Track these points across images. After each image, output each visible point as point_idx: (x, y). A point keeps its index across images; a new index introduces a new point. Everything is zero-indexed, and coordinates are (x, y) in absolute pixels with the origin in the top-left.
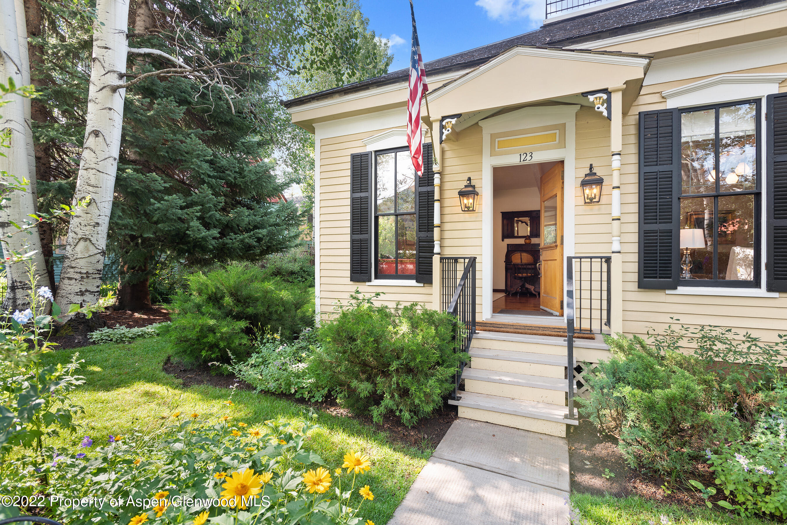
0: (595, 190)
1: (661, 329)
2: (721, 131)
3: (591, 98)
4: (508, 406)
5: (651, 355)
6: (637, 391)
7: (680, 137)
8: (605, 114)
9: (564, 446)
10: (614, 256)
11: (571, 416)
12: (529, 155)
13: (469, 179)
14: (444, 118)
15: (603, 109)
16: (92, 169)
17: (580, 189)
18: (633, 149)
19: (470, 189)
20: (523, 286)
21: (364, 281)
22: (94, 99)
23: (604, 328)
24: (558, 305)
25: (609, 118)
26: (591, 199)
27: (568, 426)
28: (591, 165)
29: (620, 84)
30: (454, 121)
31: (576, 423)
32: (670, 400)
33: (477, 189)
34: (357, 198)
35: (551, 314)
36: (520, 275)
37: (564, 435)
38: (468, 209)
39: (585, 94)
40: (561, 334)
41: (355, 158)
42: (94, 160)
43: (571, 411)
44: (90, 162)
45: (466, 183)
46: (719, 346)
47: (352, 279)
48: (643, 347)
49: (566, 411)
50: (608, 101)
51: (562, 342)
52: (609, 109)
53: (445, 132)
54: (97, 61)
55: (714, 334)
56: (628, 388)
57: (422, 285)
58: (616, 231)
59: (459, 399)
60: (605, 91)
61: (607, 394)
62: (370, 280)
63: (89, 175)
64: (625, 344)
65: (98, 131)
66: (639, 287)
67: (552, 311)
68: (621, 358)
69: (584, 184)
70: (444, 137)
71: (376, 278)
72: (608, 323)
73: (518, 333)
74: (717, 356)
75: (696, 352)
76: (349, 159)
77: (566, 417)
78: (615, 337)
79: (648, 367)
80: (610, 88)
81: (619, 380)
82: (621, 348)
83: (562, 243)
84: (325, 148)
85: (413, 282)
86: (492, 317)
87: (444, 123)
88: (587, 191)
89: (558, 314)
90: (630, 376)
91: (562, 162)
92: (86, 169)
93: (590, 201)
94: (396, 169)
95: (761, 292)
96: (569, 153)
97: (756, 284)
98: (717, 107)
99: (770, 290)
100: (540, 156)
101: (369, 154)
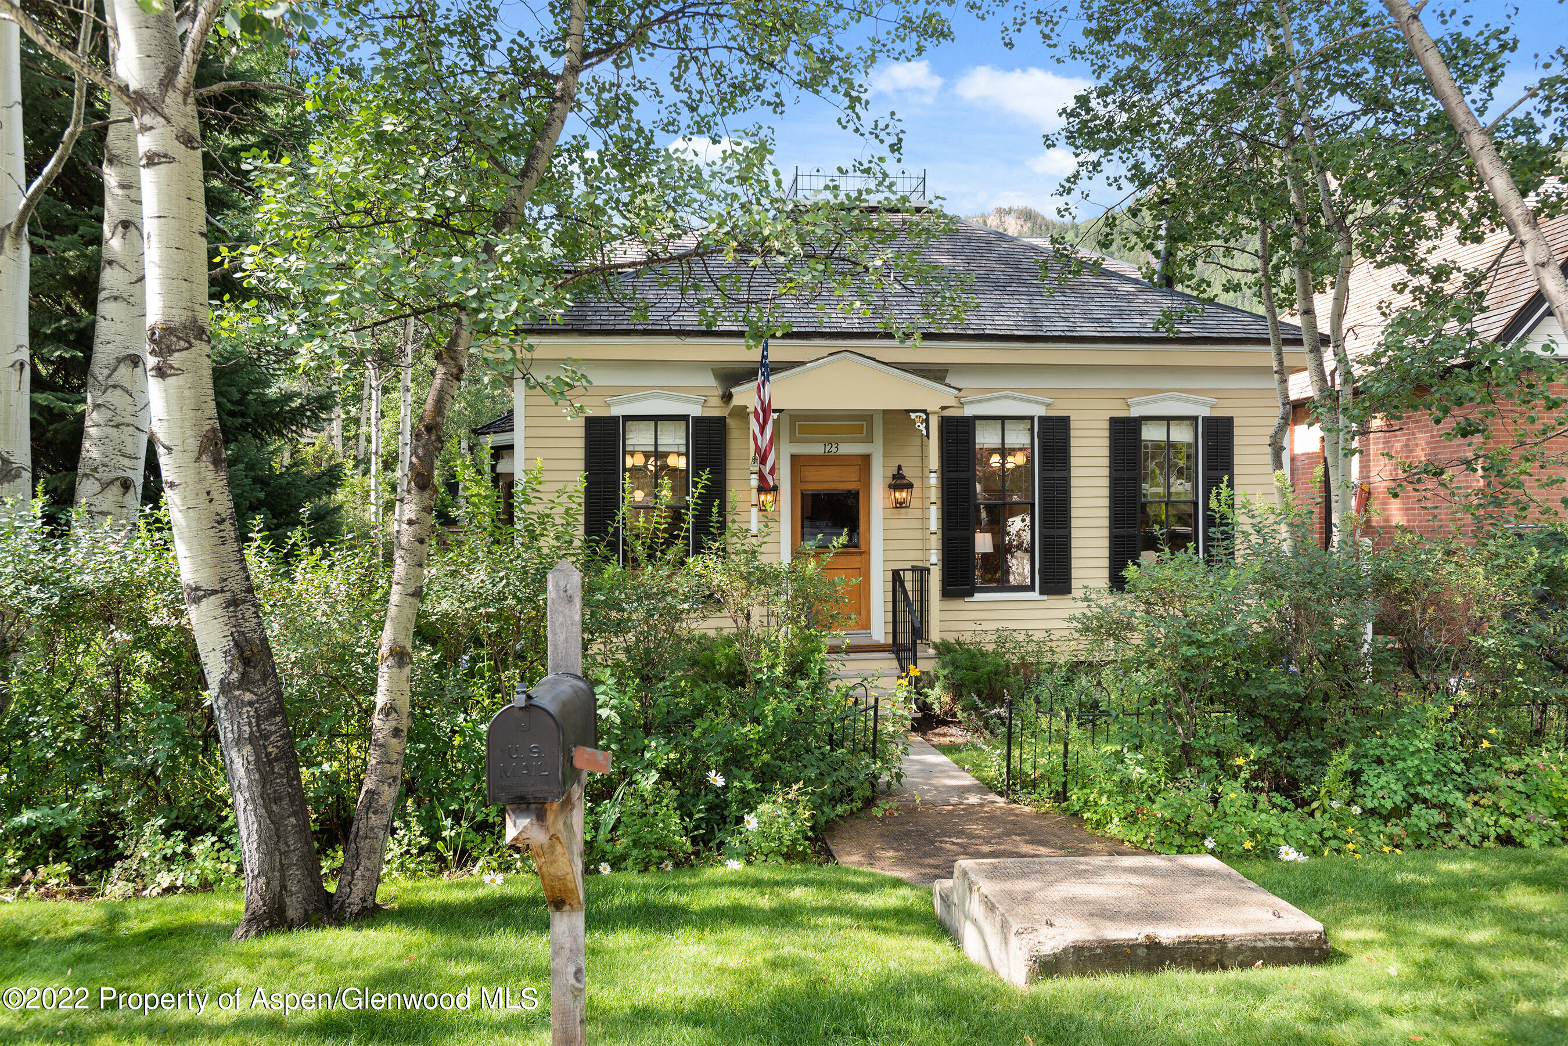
0: (905, 495)
2: (1006, 439)
3: (913, 416)
7: (974, 444)
8: (924, 431)
10: (932, 568)
12: (834, 446)
15: (922, 427)
16: (128, 425)
17: (888, 491)
22: (125, 295)
25: (928, 436)
26: (901, 503)
28: (899, 466)
29: (936, 408)
34: (597, 483)
39: (908, 411)
41: (591, 423)
42: (130, 409)
44: (124, 414)
50: (927, 421)
52: (927, 428)
54: (132, 229)
58: (933, 545)
60: (924, 411)
63: (123, 437)
65: (138, 357)
66: (945, 596)
69: (893, 487)
76: (582, 423)
80: (929, 410)
84: (532, 401)
88: (897, 494)
91: (869, 458)
92: (117, 426)
93: (900, 505)
94: (656, 445)
95: (1035, 595)
96: (876, 450)
97: (1031, 588)
98: (1003, 419)
99: (1041, 593)
100: (847, 449)
101: (614, 420)
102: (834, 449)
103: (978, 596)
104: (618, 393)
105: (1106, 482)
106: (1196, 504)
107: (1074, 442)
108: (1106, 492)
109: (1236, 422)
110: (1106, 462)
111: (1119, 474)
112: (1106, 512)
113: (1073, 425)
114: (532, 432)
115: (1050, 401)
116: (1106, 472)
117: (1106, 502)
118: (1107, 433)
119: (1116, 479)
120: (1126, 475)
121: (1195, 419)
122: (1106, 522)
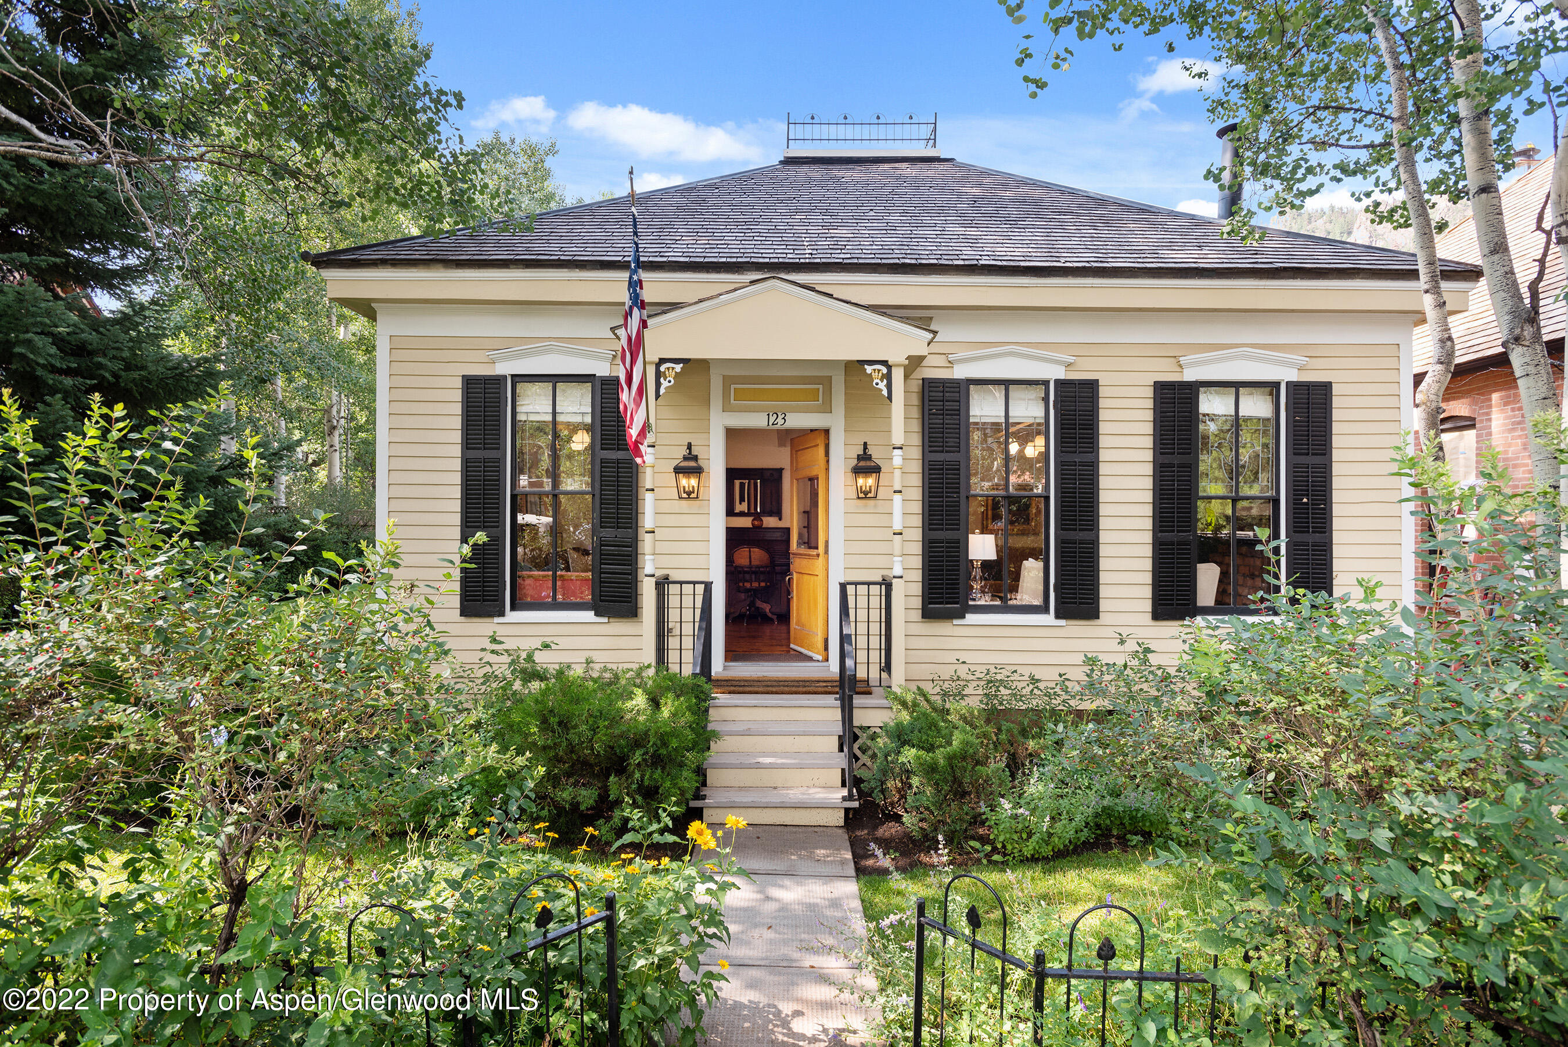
0: (870, 481)
1: (947, 672)
2: (1011, 414)
3: (869, 369)
4: (773, 798)
5: (935, 709)
6: (921, 753)
7: (968, 416)
8: (885, 392)
9: (843, 836)
10: (894, 581)
11: (850, 798)
12: (780, 417)
13: (689, 446)
14: (662, 361)
15: (882, 385)
17: (851, 476)
18: (916, 440)
19: (692, 464)
20: (752, 604)
21: (490, 615)
23: (884, 675)
24: (820, 645)
25: (890, 397)
26: (866, 493)
27: (847, 810)
28: (865, 444)
29: (902, 358)
30: (678, 368)
31: (856, 804)
32: (950, 758)
33: (701, 463)
34: (477, 460)
35: (810, 659)
36: (748, 585)
37: (842, 823)
38: (689, 495)
39: (863, 363)
40: (830, 689)
41: (470, 383)
43: (850, 792)
45: (684, 451)
46: (1004, 691)
47: (463, 614)
48: (927, 701)
49: (845, 792)
50: (888, 377)
51: (832, 700)
52: (889, 386)
53: (665, 384)
55: (999, 677)
56: (914, 751)
57: (605, 620)
58: (897, 551)
59: (704, 797)
60: (884, 363)
61: (892, 762)
62: (502, 614)
64: (909, 698)
66: (923, 617)
67: (810, 654)
68: (905, 717)
69: (858, 471)
70: (662, 391)
71: (513, 608)
72: (887, 667)
73: (772, 693)
74: (1001, 704)
75: (981, 701)
76: (458, 383)
77: (844, 799)
78: (896, 689)
79: (933, 725)
80: (891, 360)
81: (904, 743)
82: (904, 704)
83: (826, 552)
84: (399, 355)
85: (589, 616)
86: (725, 668)
87: (662, 368)
88: (861, 481)
89: (820, 658)
90: (915, 737)
91: (827, 432)
93: (864, 495)
94: (554, 413)
95: (1049, 619)
96: (836, 422)
97: (1044, 609)
98: (1006, 384)
99: (1058, 616)
100: (797, 421)
101: (500, 380)
102: (780, 421)
103: (971, 618)
104: (506, 346)
105: (1149, 469)
106: (1276, 502)
107: (1103, 415)
108: (1149, 483)
109: (1336, 390)
110: (1149, 442)
111: (1167, 459)
112: (1148, 510)
113: (1103, 392)
114: (399, 394)
115: (1071, 359)
116: (1149, 455)
117: (1149, 497)
118: (1150, 404)
119: (1162, 465)
120: (1176, 460)
121: (1276, 385)
122: (1148, 524)
